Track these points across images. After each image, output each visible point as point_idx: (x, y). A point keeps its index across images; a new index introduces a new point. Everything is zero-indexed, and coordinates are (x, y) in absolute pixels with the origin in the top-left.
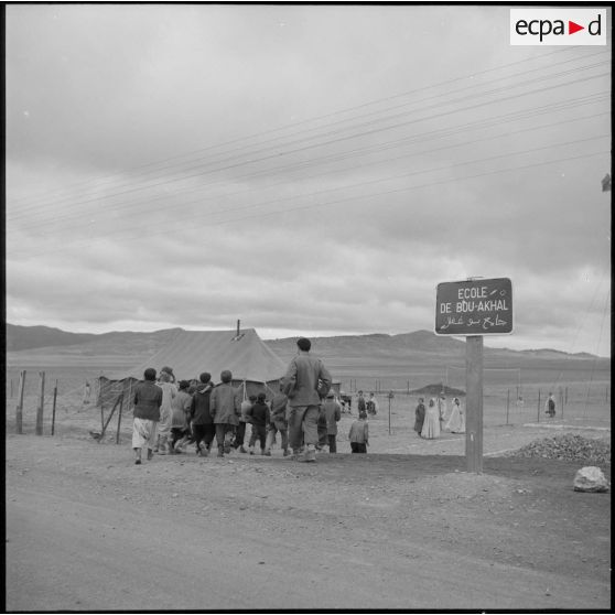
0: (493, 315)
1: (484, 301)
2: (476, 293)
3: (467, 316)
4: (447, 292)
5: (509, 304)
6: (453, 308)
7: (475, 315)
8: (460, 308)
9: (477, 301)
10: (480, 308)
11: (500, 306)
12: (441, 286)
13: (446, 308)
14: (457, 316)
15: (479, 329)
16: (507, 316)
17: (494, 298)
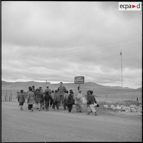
0: (82, 81)
1: (81, 79)
3: (78, 82)
5: (84, 80)
6: (77, 80)
7: (80, 81)
8: (78, 80)
11: (83, 80)
12: (75, 77)
13: (76, 80)
15: (80, 83)
16: (84, 82)
17: (82, 79)
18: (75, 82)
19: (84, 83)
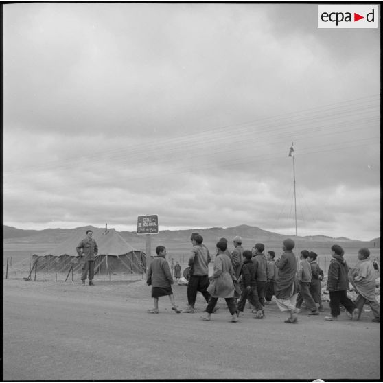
0: (153, 227)
1: (151, 222)
2: (149, 220)
3: (146, 227)
4: (141, 219)
5: (157, 224)
6: (142, 225)
7: (148, 227)
8: (144, 225)
9: (148, 223)
10: (150, 225)
11: (155, 224)
12: (139, 217)
13: (140, 225)
14: (143, 227)
15: (149, 232)
16: (157, 228)
17: (153, 222)
18: (138, 228)
19: (156, 232)
